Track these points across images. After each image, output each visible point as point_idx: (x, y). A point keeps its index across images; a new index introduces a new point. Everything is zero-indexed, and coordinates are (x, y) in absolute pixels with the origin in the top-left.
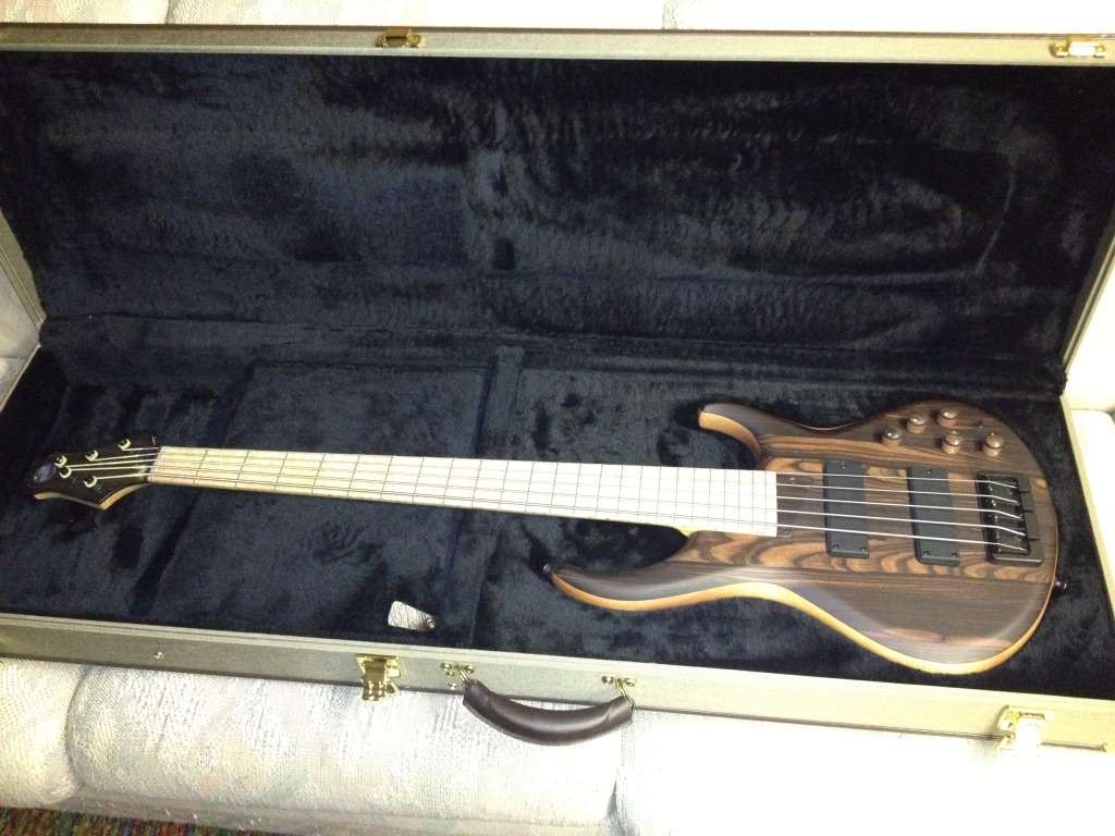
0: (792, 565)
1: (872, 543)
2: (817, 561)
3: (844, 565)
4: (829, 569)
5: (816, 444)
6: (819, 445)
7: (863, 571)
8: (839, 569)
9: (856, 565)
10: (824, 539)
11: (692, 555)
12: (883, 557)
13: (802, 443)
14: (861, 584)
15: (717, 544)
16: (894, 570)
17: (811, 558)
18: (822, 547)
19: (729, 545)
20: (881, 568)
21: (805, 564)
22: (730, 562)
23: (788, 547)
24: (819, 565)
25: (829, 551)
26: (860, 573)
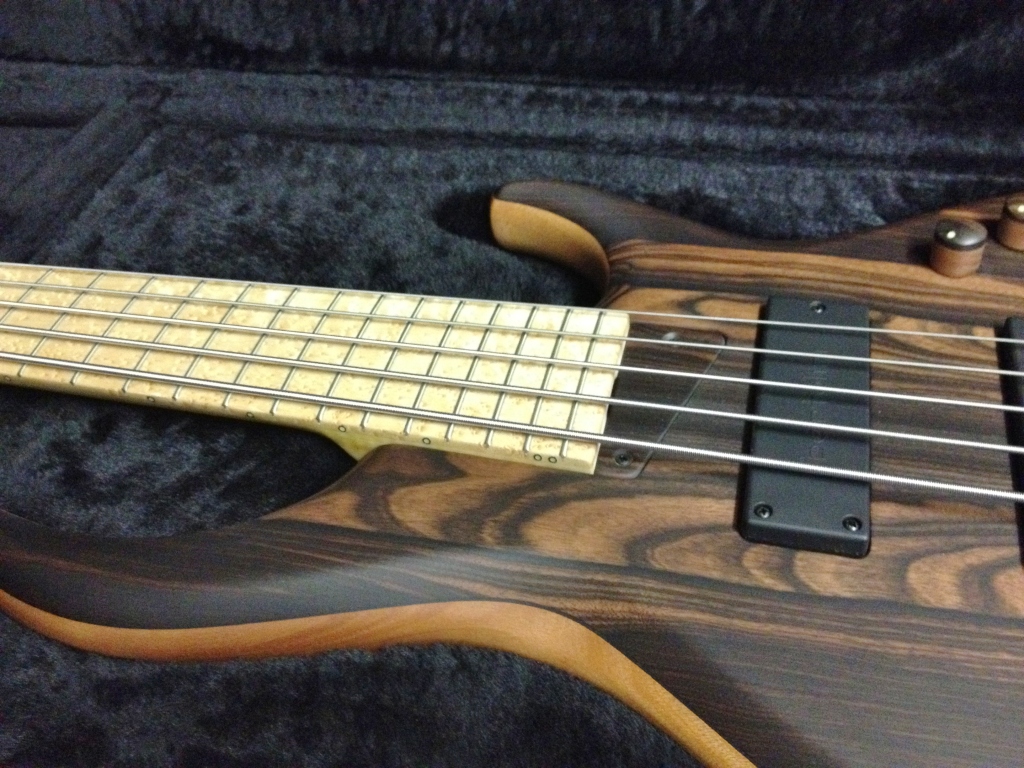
0: (619, 560)
1: (883, 511)
2: (698, 549)
3: (785, 571)
4: (735, 579)
5: (752, 263)
6: (760, 264)
7: (845, 593)
8: (769, 582)
9: (824, 574)
10: (732, 490)
11: (336, 508)
12: (917, 556)
13: (717, 260)
14: (835, 638)
15: (417, 480)
16: (952, 600)
17: (685, 542)
18: (723, 509)
19: (449, 487)
20: (904, 588)
21: (661, 558)
22: (435, 535)
23: (620, 503)
24: (705, 565)
25: (741, 524)
26: (834, 600)
